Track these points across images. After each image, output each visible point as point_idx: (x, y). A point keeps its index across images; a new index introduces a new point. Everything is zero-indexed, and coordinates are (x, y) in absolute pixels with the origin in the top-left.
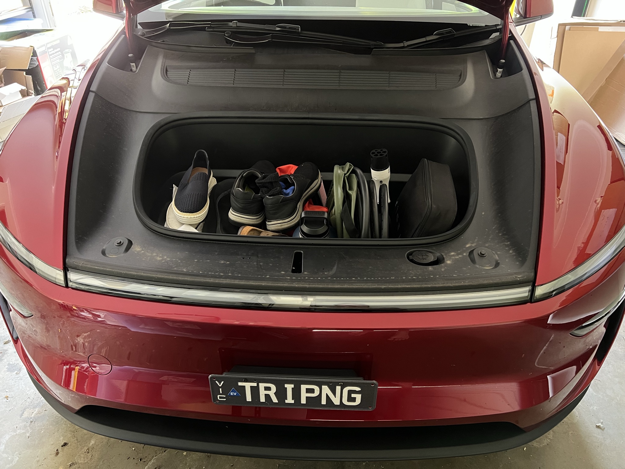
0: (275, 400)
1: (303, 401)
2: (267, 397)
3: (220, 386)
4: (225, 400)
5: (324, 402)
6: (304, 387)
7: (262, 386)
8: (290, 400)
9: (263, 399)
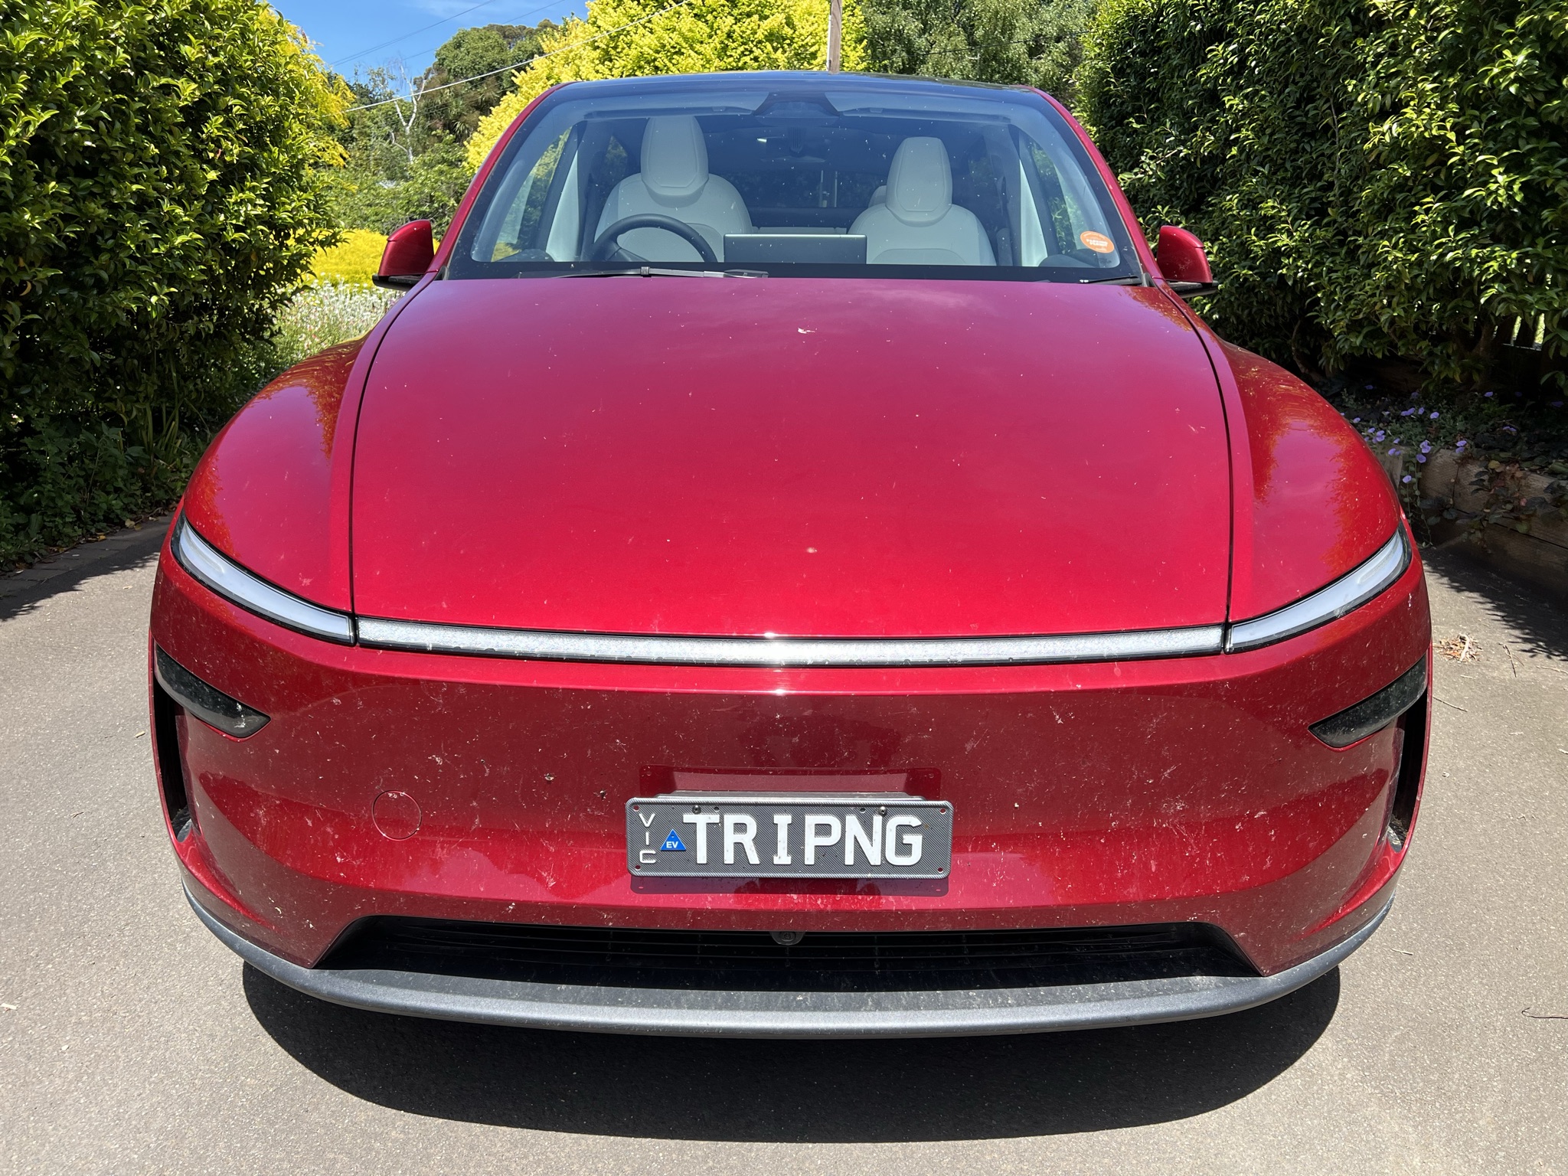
0: (754, 858)
1: (810, 858)
2: (739, 847)
3: (647, 825)
4: (654, 861)
5: (849, 859)
6: (811, 820)
7: (730, 820)
8: (782, 857)
9: (729, 858)
